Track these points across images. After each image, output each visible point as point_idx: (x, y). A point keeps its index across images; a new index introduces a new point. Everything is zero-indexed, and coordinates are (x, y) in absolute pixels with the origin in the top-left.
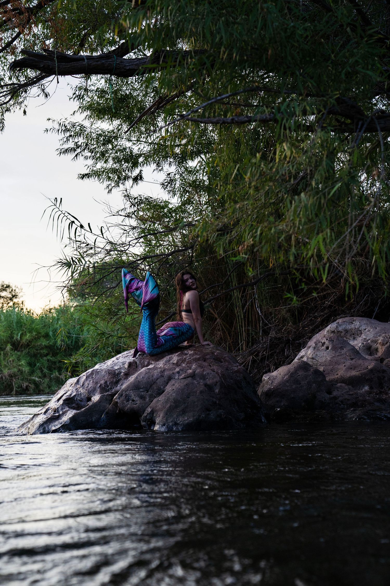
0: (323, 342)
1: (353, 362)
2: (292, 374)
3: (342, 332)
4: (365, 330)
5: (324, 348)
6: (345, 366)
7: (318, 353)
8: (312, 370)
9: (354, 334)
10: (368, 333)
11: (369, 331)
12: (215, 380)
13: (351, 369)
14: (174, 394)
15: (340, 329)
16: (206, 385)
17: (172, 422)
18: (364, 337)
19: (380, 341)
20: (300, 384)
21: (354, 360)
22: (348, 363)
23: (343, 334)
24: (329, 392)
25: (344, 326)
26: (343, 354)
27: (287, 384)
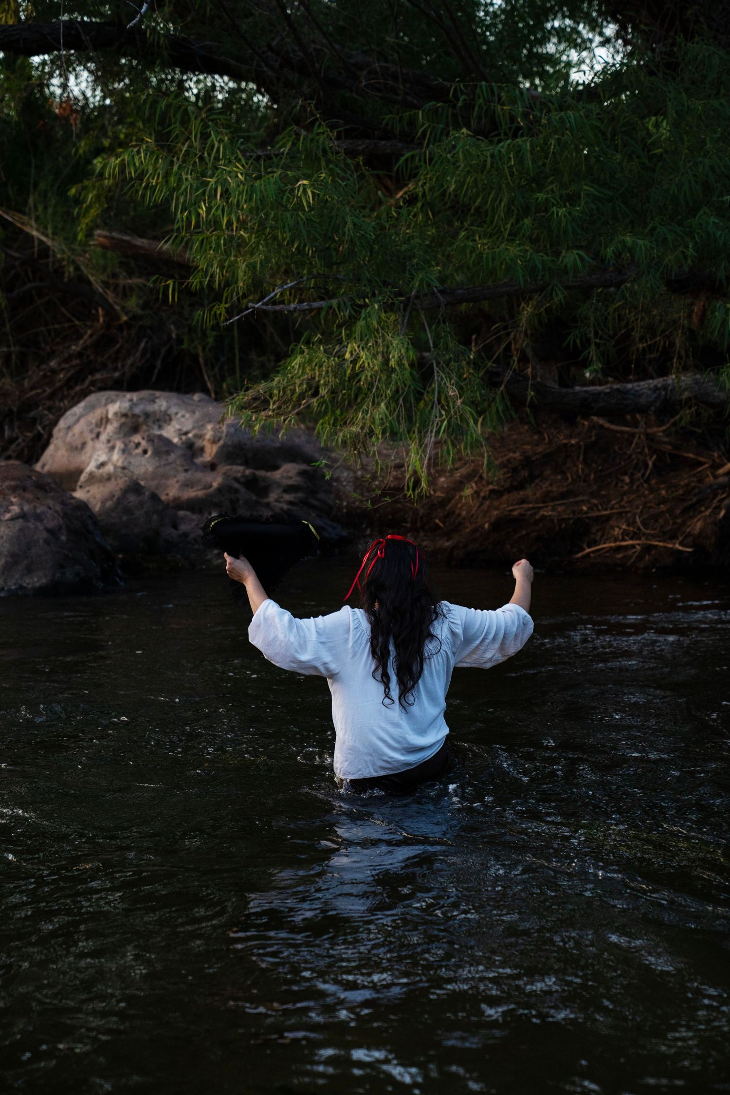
0: (136, 441)
1: (188, 475)
2: (119, 499)
3: (138, 416)
4: (176, 414)
5: (139, 450)
6: (177, 482)
7: (132, 460)
8: (147, 493)
9: (158, 420)
10: (183, 420)
11: (183, 416)
12: (56, 522)
13: (187, 485)
14: (7, 545)
15: (137, 411)
16: (49, 531)
17: (15, 584)
18: (178, 427)
19: (208, 436)
20: (133, 514)
21: (190, 473)
22: (182, 476)
23: (141, 420)
24: (175, 527)
25: (141, 407)
26: (171, 463)
27: (113, 514)
